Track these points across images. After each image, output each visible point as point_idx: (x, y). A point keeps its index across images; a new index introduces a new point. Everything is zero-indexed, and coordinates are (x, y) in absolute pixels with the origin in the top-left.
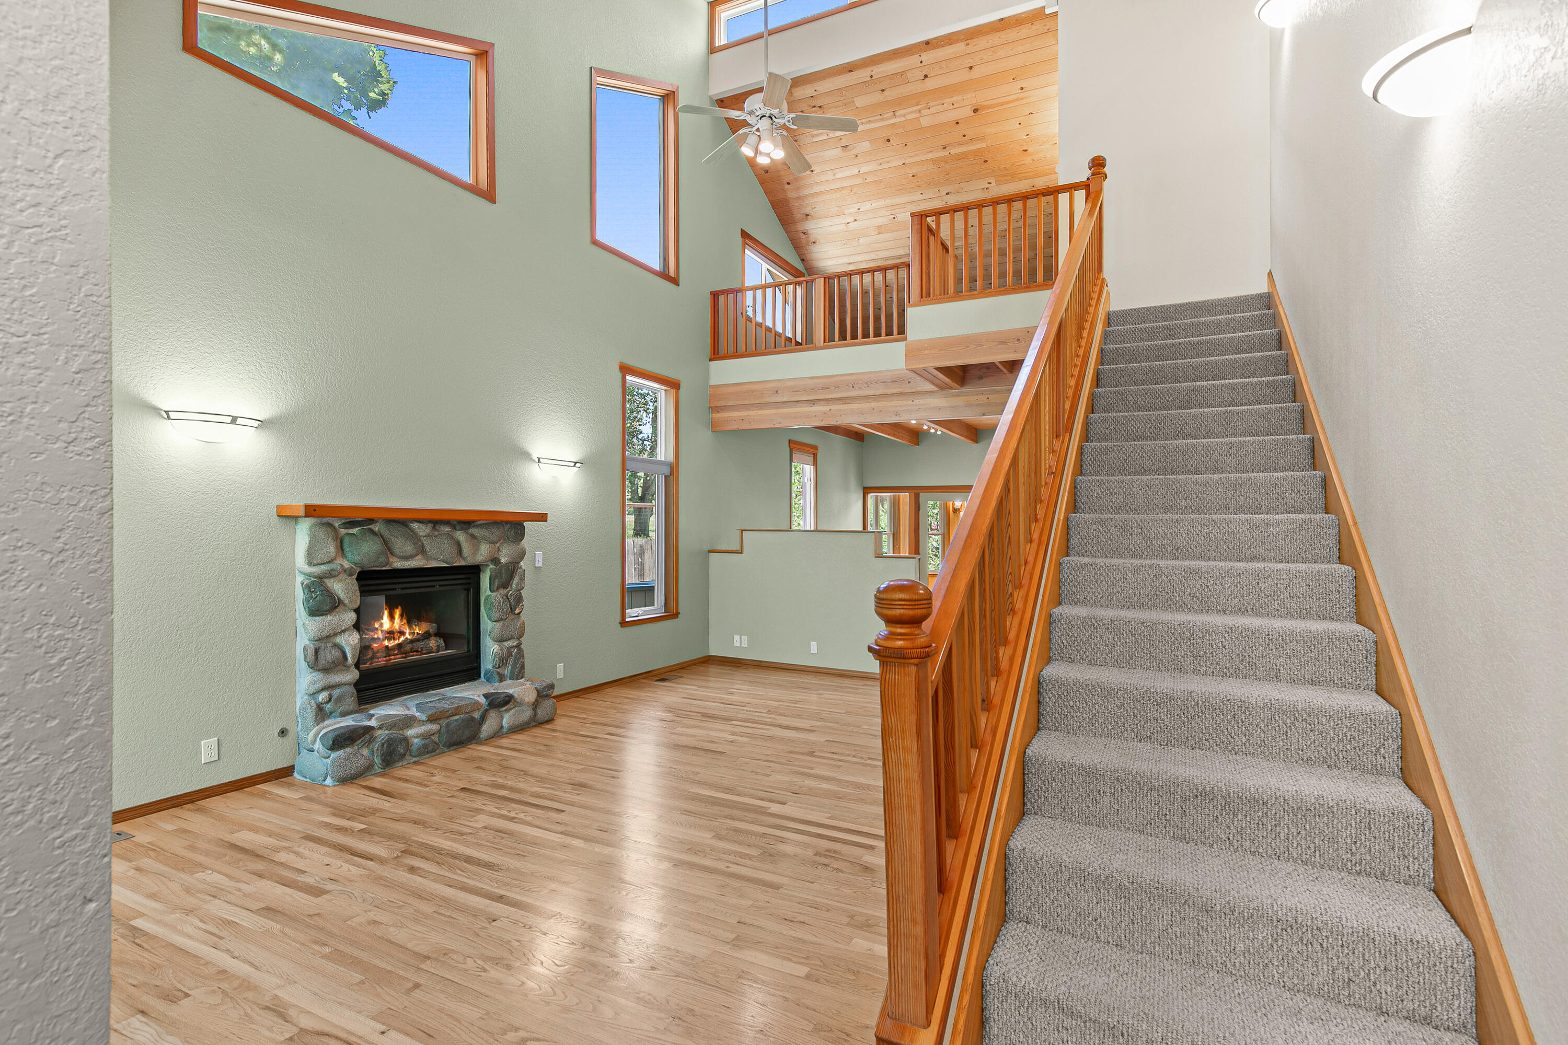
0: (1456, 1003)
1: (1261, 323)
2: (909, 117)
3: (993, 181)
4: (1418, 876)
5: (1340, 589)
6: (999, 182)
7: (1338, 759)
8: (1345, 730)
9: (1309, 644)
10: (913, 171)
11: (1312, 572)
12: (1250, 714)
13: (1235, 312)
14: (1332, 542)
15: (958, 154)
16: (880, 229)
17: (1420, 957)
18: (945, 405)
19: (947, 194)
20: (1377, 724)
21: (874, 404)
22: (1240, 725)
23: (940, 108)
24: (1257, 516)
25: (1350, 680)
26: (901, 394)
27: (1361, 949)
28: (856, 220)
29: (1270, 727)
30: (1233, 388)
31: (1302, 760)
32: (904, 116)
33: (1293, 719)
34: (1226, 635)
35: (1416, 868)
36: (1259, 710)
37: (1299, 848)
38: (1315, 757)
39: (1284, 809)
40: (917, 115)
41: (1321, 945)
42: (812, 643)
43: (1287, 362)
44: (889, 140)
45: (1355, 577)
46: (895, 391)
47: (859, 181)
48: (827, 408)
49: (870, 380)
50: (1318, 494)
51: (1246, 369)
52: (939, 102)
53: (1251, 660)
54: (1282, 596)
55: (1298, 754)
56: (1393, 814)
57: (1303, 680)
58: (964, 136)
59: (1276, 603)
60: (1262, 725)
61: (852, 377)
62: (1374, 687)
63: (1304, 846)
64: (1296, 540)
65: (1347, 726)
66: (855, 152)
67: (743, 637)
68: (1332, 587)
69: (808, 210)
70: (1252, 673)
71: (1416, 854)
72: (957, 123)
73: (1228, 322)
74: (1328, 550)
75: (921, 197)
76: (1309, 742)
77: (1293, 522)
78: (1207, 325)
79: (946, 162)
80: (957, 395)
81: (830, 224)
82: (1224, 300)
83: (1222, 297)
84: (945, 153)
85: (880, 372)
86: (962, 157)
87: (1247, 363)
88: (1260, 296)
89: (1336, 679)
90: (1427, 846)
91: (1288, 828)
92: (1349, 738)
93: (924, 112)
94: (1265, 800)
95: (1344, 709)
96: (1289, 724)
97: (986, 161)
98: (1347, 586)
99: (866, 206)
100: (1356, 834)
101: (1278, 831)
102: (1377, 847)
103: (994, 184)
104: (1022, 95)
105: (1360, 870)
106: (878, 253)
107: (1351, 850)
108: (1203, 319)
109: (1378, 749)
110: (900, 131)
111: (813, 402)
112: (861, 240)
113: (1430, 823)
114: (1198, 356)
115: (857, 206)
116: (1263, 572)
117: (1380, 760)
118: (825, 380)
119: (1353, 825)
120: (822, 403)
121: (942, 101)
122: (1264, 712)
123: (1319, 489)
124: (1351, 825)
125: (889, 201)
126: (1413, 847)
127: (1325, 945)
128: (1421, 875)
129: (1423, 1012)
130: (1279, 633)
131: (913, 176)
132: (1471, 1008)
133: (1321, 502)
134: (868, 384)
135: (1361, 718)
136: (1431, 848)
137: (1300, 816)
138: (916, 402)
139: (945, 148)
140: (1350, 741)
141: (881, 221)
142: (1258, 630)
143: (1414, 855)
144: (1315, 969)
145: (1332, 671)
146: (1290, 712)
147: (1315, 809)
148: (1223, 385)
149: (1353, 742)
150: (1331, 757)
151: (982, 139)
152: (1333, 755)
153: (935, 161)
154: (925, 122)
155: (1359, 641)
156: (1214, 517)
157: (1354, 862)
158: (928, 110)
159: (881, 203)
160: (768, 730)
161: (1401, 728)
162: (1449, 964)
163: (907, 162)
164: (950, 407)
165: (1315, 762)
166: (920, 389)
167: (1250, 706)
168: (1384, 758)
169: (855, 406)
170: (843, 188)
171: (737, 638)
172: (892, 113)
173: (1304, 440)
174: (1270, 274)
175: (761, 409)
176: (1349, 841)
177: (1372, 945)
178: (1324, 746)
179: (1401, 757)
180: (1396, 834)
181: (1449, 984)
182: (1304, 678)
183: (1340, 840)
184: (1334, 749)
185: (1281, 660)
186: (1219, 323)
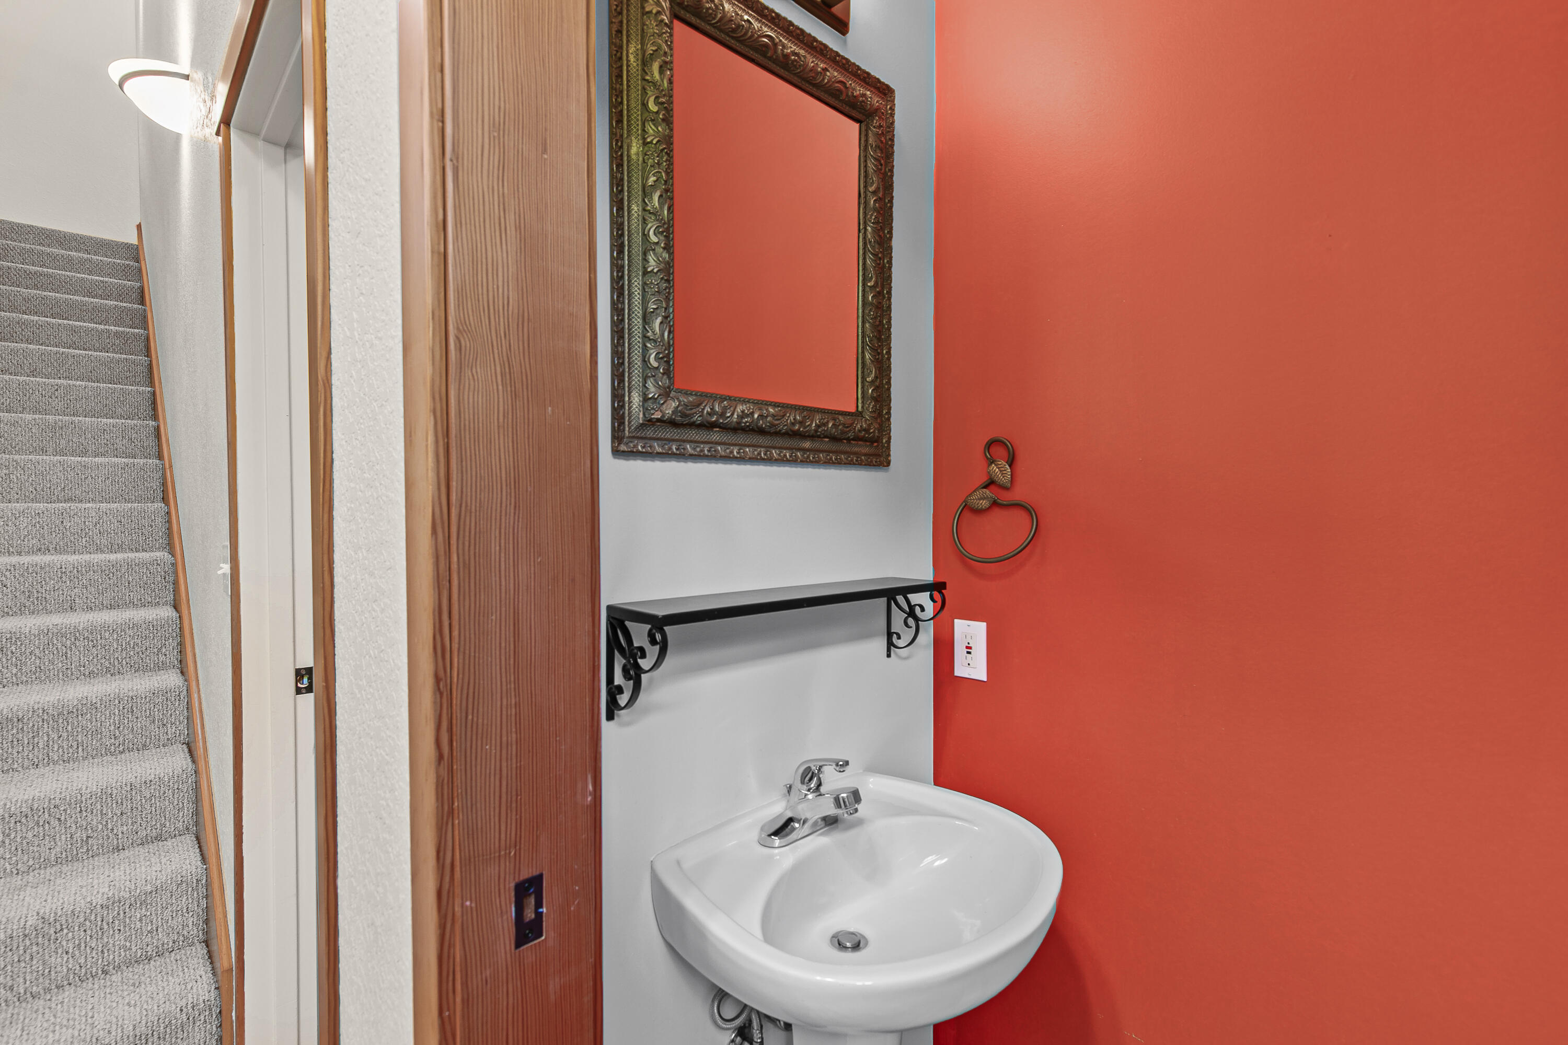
0: (181, 814)
1: (124, 272)
4: (175, 736)
5: (153, 524)
7: (122, 666)
8: (128, 640)
9: (107, 572)
11: (124, 509)
12: (21, 644)
13: (96, 254)
14: (156, 484)
17: (152, 791)
20: (159, 628)
22: (9, 658)
24: (73, 458)
25: (150, 599)
27: (99, 807)
29: (47, 652)
30: (74, 330)
31: (84, 675)
33: (73, 640)
34: (8, 573)
35: (173, 731)
36: (33, 637)
37: (60, 750)
38: (98, 669)
39: (43, 719)
41: (59, 819)
43: (145, 317)
45: (167, 513)
50: (151, 442)
51: (95, 315)
53: (40, 595)
54: (90, 534)
55: (80, 671)
56: (154, 694)
57: (101, 606)
59: (84, 541)
60: (37, 651)
62: (172, 602)
63: (66, 747)
64: (118, 482)
65: (130, 636)
68: (145, 522)
70: (41, 608)
71: (173, 720)
73: (82, 262)
74: (152, 492)
76: (91, 658)
77: (115, 465)
78: (55, 258)
82: (82, 237)
83: (80, 233)
87: (96, 308)
88: (128, 246)
89: (135, 600)
90: (183, 711)
91: (48, 735)
92: (132, 646)
94: (20, 717)
95: (128, 621)
96: (69, 645)
98: (159, 521)
100: (119, 720)
101: (36, 742)
102: (139, 725)
105: (123, 749)
107: (114, 735)
108: (48, 250)
109: (159, 650)
113: (185, 692)
114: (36, 287)
116: (68, 510)
117: (162, 658)
119: (117, 713)
122: (39, 639)
123: (152, 438)
124: (114, 714)
126: (171, 715)
127: (63, 818)
128: (178, 735)
129: (154, 833)
130: (74, 565)
132: (193, 813)
133: (154, 450)
135: (143, 626)
136: (185, 711)
137: (61, 721)
140: (134, 648)
142: (49, 565)
143: (171, 722)
144: (52, 843)
145: (132, 594)
146: (71, 633)
147: (77, 710)
148: (60, 325)
149: (136, 648)
150: (114, 666)
152: (116, 663)
155: (158, 564)
156: (17, 457)
157: (117, 745)
161: (180, 628)
162: (176, 787)
165: (98, 674)
167: (23, 636)
168: (165, 655)
173: (144, 392)
174: (139, 227)
176: (112, 728)
177: (109, 799)
178: (107, 658)
179: (180, 652)
180: (156, 709)
181: (176, 802)
182: (103, 605)
183: (104, 730)
184: (117, 658)
185: (76, 590)
186: (70, 260)
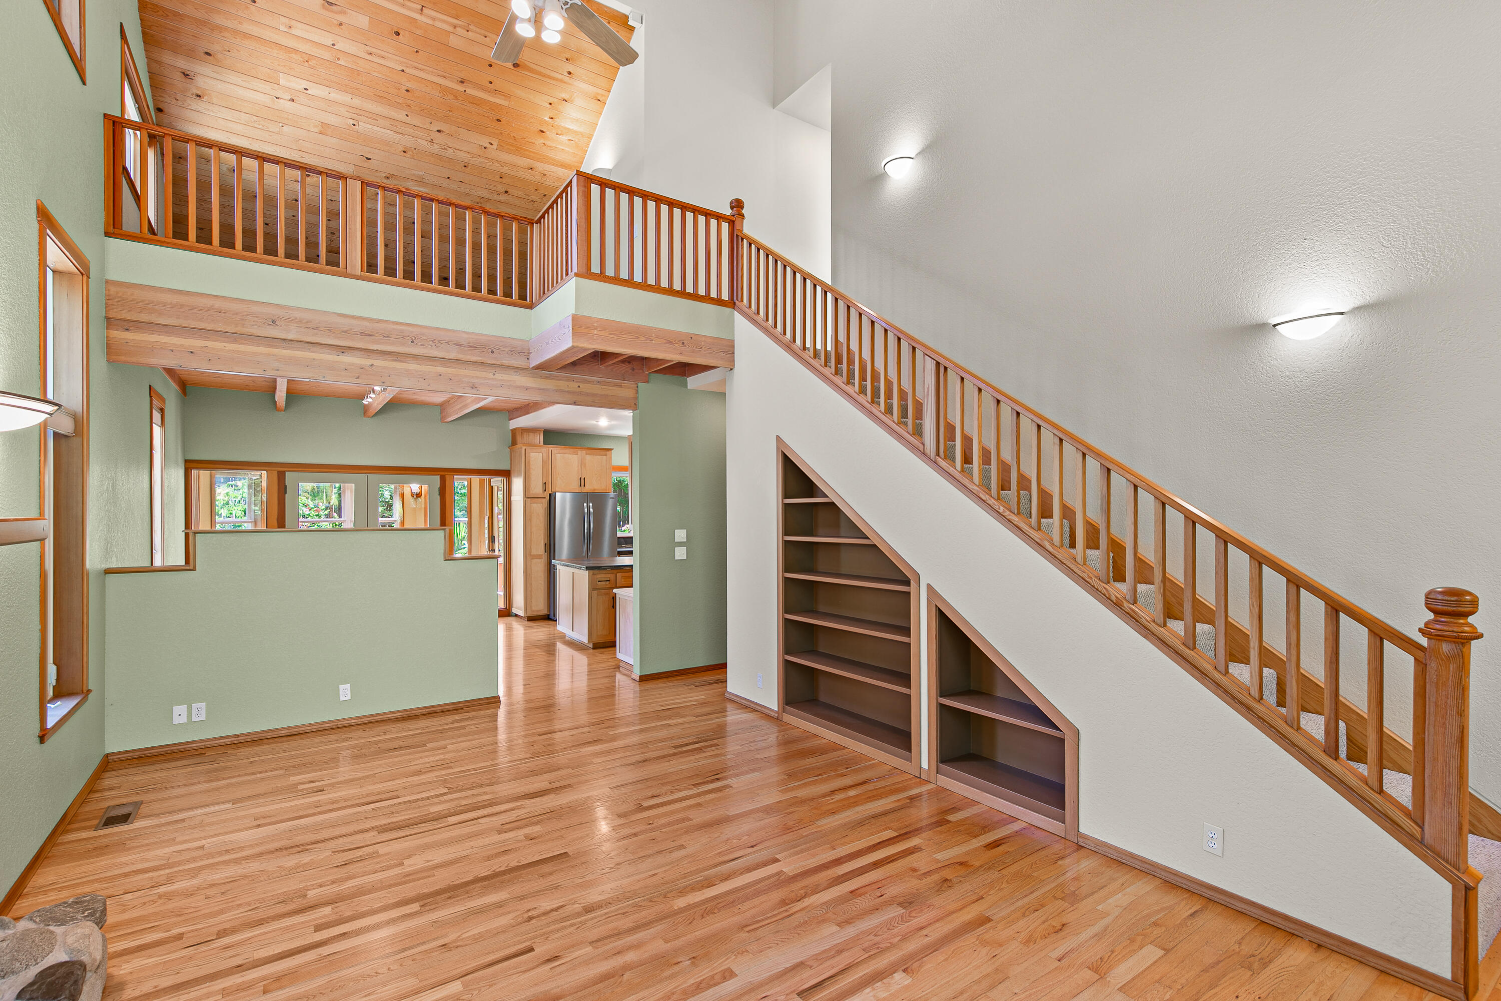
2: (438, 24)
3: (495, 143)
6: (500, 148)
10: (410, 85)
15: (474, 97)
16: (325, 129)
18: (534, 385)
19: (439, 131)
21: (441, 369)
23: (481, 39)
26: (482, 364)
28: (292, 100)
32: (434, 19)
40: (451, 29)
42: (342, 687)
44: (398, 34)
46: (474, 358)
47: (327, 55)
48: (366, 362)
49: (438, 338)
52: (483, 32)
58: (491, 83)
61: (411, 329)
66: (341, 18)
67: (194, 706)
69: (214, 48)
72: (491, 66)
75: (404, 119)
79: (456, 98)
80: (546, 378)
81: (243, 84)
84: (461, 88)
85: (453, 331)
86: (476, 102)
93: (459, 31)
97: (499, 120)
99: (315, 90)
103: (495, 147)
104: (566, 79)
106: (304, 155)
110: (418, 32)
111: (343, 350)
112: (286, 128)
115: (305, 84)
118: (366, 323)
120: (359, 353)
121: (487, 34)
125: (357, 102)
131: (407, 91)
134: (436, 342)
138: (498, 376)
139: (462, 82)
141: (331, 119)
151: (507, 96)
153: (445, 90)
154: (454, 41)
158: (466, 32)
159: (345, 98)
160: (518, 808)
163: (407, 70)
164: (539, 389)
166: (505, 362)
169: (412, 366)
170: (296, 51)
171: (177, 709)
172: (420, 7)
175: (235, 341)
